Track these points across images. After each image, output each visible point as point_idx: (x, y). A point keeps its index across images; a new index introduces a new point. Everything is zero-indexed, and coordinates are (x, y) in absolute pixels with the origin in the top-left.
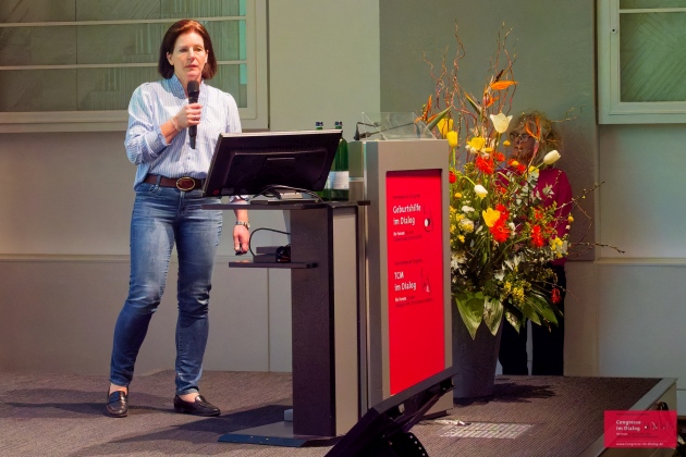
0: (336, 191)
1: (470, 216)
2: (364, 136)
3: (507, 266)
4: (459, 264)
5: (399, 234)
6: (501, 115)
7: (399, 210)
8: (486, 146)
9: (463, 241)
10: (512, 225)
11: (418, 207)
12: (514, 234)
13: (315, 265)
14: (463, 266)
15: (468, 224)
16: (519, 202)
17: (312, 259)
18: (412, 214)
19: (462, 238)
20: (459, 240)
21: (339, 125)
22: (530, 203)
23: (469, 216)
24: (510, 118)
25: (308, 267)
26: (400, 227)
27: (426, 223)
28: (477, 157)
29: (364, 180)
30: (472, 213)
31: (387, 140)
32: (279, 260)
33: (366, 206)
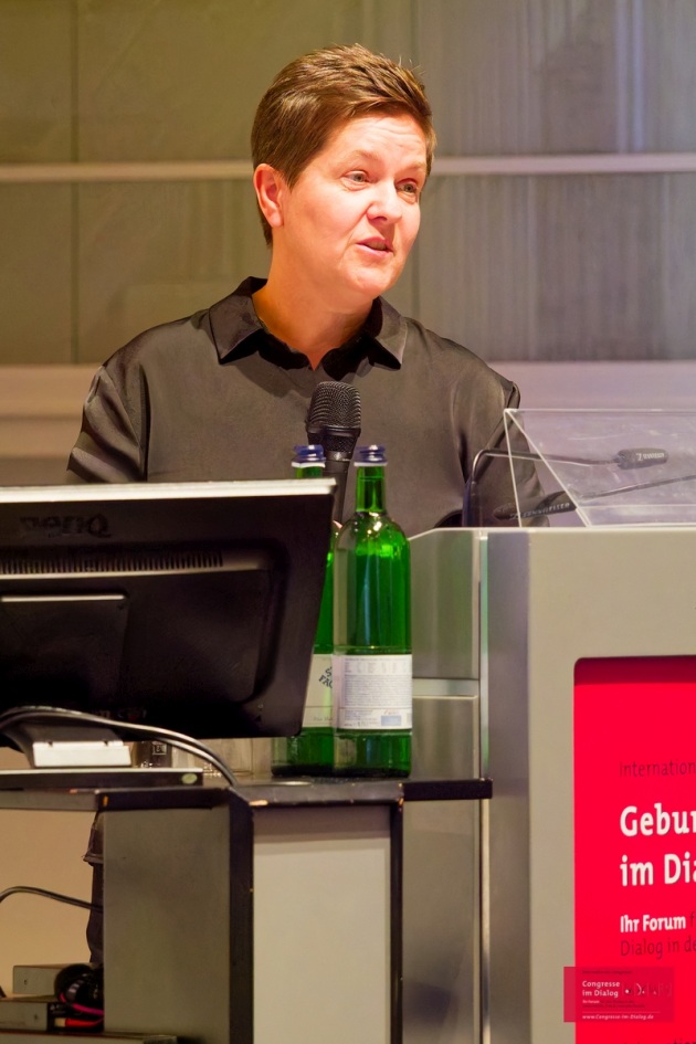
5: (654, 924)
29: (481, 693)
31: (590, 528)
32: (61, 1022)
33: (486, 802)
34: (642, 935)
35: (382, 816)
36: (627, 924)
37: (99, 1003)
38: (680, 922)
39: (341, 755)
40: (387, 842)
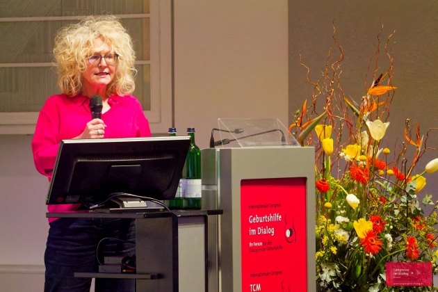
0: (188, 199)
1: (345, 226)
2: (219, 143)
3: (382, 280)
4: (331, 277)
5: (256, 244)
6: (378, 121)
7: (257, 219)
8: (362, 154)
9: (335, 252)
10: (389, 236)
11: (278, 217)
12: (390, 245)
13: (160, 276)
14: (337, 278)
15: (342, 236)
16: (397, 212)
17: (156, 270)
18: (271, 225)
19: (334, 249)
20: (331, 252)
21: (191, 131)
22: (409, 214)
23: (343, 227)
24: (387, 124)
25: (153, 277)
26: (257, 238)
27: (288, 233)
28: (351, 165)
29: (218, 188)
30: (347, 223)
31: (242, 148)
32: (124, 271)
33: (219, 216)
34: (254, 247)
35: (202, 219)
36: (251, 244)
37: (135, 266)
38: (261, 243)
39: (184, 204)
40: (204, 225)
